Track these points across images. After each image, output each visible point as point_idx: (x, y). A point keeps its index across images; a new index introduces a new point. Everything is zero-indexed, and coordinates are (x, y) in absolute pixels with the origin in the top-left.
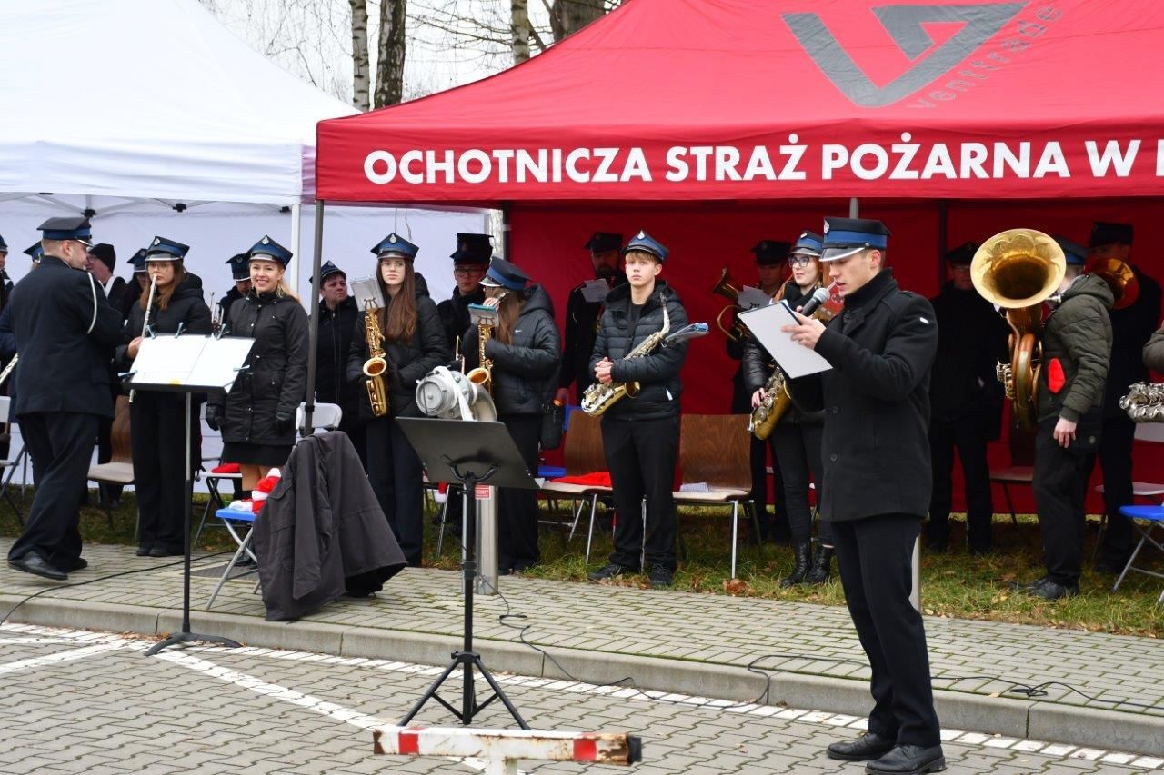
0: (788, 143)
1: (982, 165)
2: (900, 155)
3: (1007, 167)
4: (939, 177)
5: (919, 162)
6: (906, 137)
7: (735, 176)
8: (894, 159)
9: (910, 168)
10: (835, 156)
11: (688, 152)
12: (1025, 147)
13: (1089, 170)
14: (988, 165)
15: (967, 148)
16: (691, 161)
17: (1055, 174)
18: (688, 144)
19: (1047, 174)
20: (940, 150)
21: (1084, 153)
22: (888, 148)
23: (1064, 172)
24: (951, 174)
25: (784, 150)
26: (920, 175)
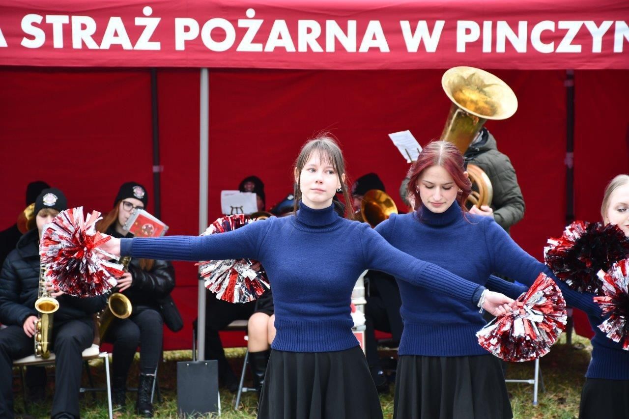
0: (142, 15)
1: (317, 40)
2: (245, 30)
3: (337, 42)
4: (280, 50)
5: (262, 36)
6: (251, 13)
7: (92, 45)
8: (241, 33)
9: (255, 41)
10: (187, 29)
11: (44, 20)
12: (352, 25)
13: (403, 46)
14: (321, 40)
15: (303, 24)
16: (48, 29)
17: (377, 49)
18: (43, 12)
19: (371, 49)
20: (280, 26)
21: (399, 31)
22: (234, 22)
23: (384, 48)
24: (290, 48)
25: (139, 21)
26: (264, 48)
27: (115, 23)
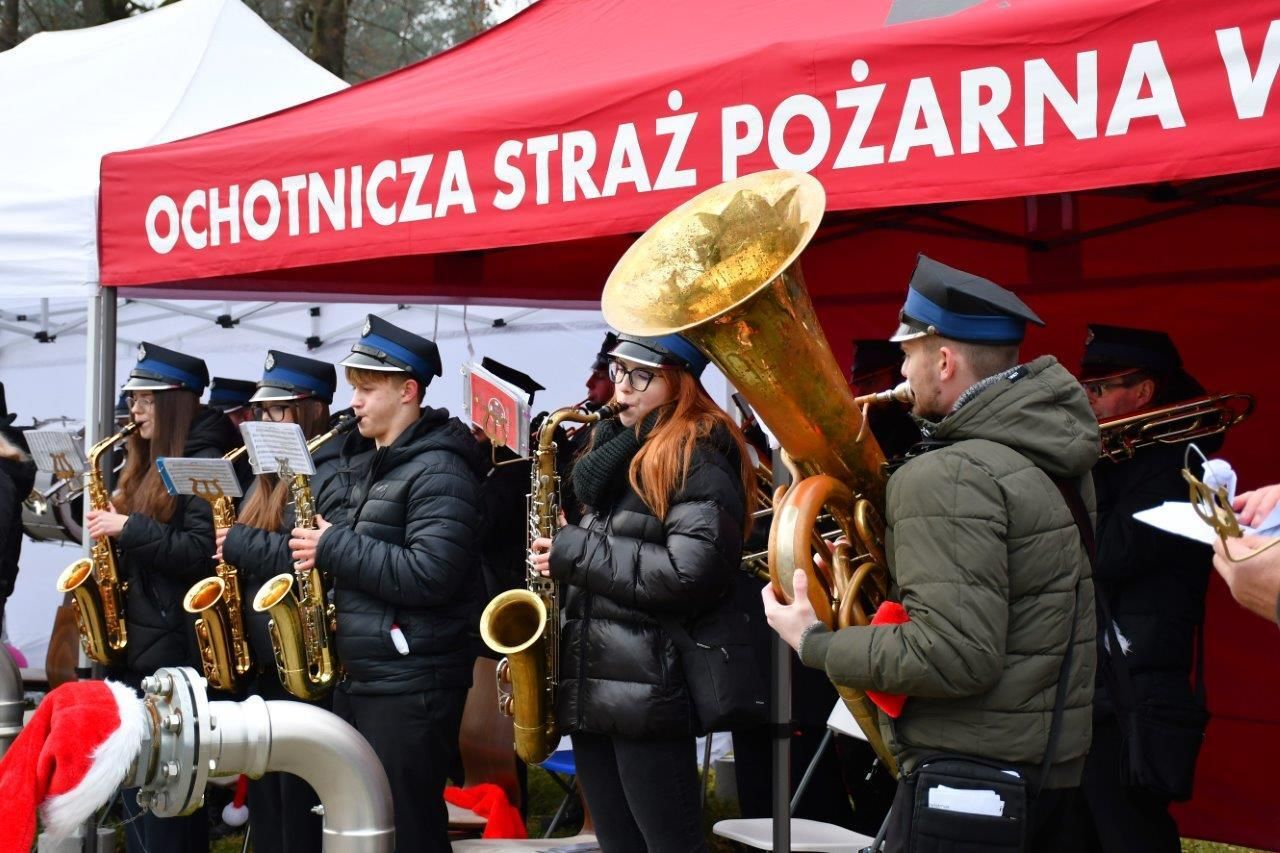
0: (669, 113)
1: (1002, 117)
3: (1051, 114)
4: (922, 153)
5: (882, 131)
6: (860, 70)
7: (591, 192)
8: (842, 121)
9: (868, 141)
10: (742, 130)
11: (524, 149)
12: (1087, 63)
13: (1227, 105)
14: (1013, 118)
15: (971, 80)
17: (1152, 122)
18: (523, 133)
19: (1137, 124)
20: (921, 93)
21: (1216, 63)
22: (828, 99)
23: (1172, 117)
24: (943, 148)
25: (663, 126)
26: (887, 154)
27: (627, 136)
